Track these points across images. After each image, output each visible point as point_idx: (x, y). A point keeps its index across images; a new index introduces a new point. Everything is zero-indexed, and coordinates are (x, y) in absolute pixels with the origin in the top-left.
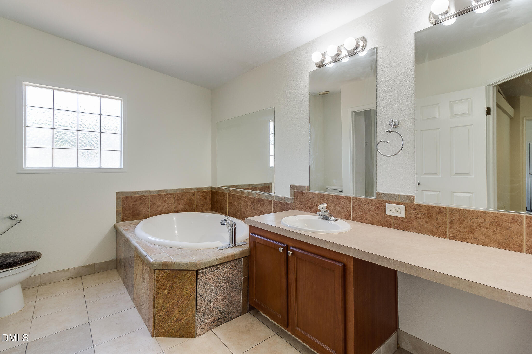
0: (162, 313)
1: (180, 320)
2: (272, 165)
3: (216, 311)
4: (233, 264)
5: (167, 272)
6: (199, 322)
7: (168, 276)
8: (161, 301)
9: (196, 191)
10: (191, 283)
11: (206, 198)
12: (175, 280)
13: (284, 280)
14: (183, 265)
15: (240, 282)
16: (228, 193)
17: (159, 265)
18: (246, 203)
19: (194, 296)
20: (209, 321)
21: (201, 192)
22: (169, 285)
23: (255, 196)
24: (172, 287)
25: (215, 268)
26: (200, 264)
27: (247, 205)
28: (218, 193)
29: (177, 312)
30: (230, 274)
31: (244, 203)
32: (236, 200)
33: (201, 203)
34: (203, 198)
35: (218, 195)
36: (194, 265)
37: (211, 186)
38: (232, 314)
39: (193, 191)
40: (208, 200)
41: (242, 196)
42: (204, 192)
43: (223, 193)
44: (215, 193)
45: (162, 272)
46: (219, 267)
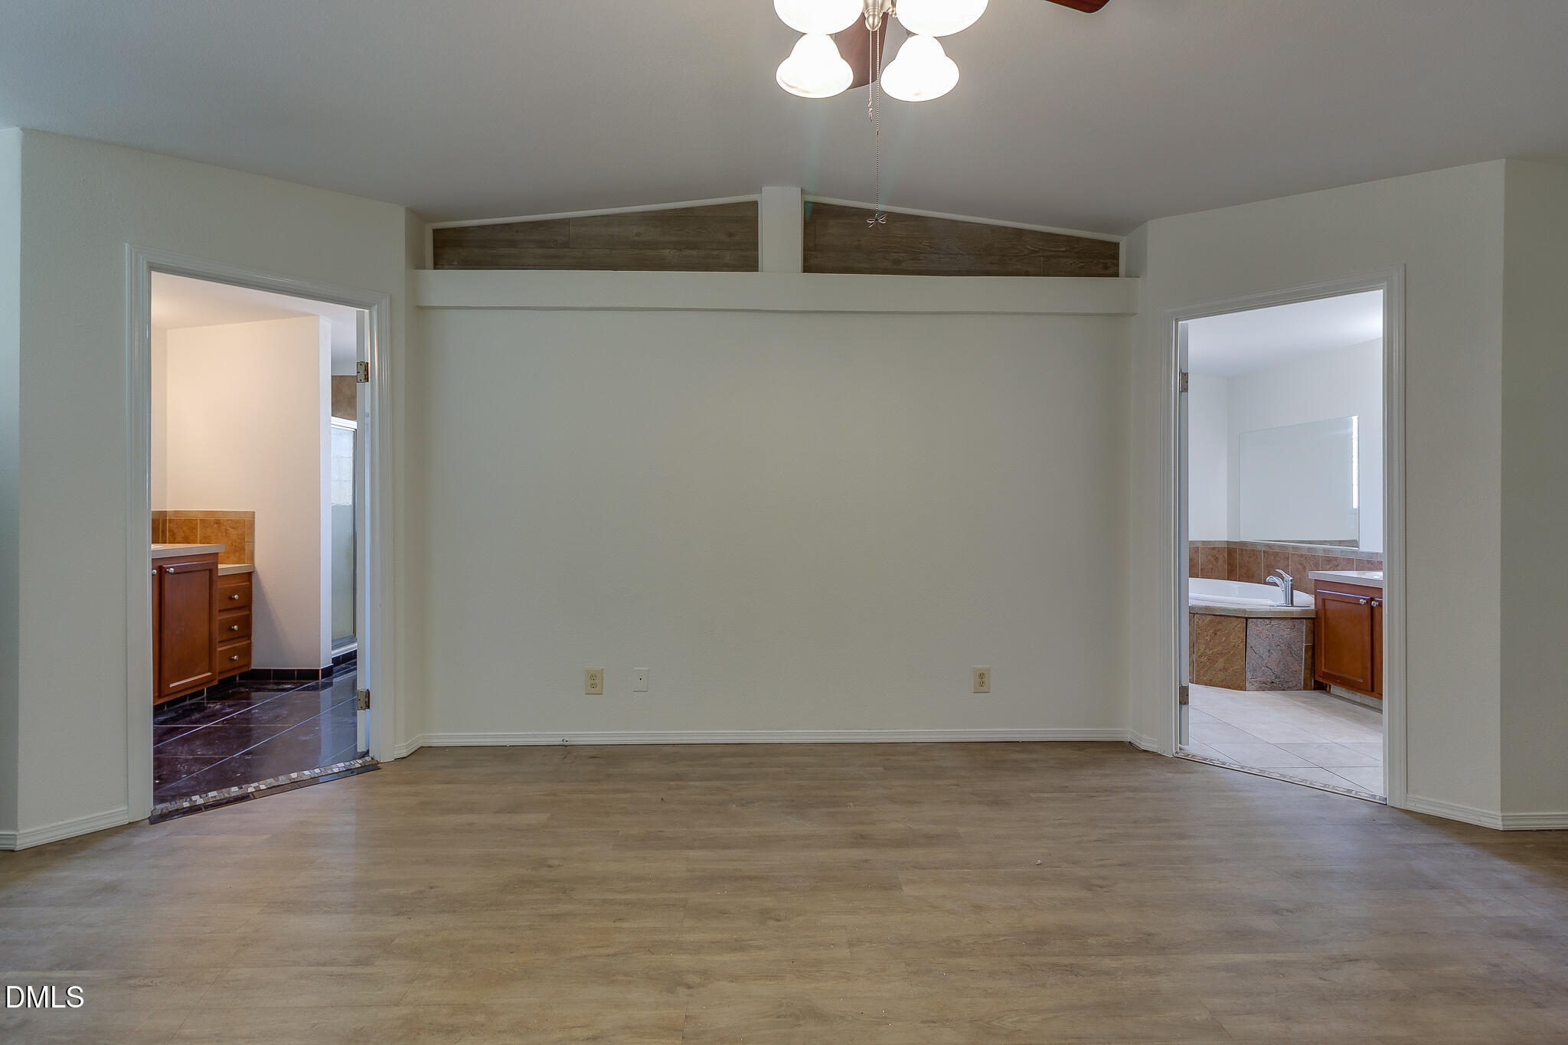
0: (1203, 659)
1: (1225, 669)
2: (1355, 506)
3: (1269, 672)
4: (1291, 623)
5: (1209, 618)
6: (1249, 675)
7: (1211, 622)
8: (1202, 647)
9: (1200, 545)
10: (1239, 632)
11: (1217, 559)
12: (1220, 627)
13: (1367, 638)
14: (1231, 610)
15: (1301, 649)
16: (1263, 549)
17: (1201, 608)
18: (1301, 564)
19: (1242, 646)
20: (1261, 679)
21: (1209, 549)
22: (1211, 631)
23: (1321, 554)
24: (1216, 634)
25: (1268, 621)
26: (1250, 612)
27: (1304, 567)
28: (1242, 551)
29: (1221, 660)
30: (1287, 634)
31: (1298, 566)
32: (1282, 561)
33: (1210, 566)
34: (1212, 559)
35: (1241, 554)
36: (1244, 611)
37: (1226, 539)
38: (1291, 684)
39: (1195, 546)
40: (1220, 561)
41: (1293, 555)
42: (1214, 549)
43: (1253, 550)
44: (1235, 552)
45: (1204, 617)
46: (1274, 622)
